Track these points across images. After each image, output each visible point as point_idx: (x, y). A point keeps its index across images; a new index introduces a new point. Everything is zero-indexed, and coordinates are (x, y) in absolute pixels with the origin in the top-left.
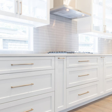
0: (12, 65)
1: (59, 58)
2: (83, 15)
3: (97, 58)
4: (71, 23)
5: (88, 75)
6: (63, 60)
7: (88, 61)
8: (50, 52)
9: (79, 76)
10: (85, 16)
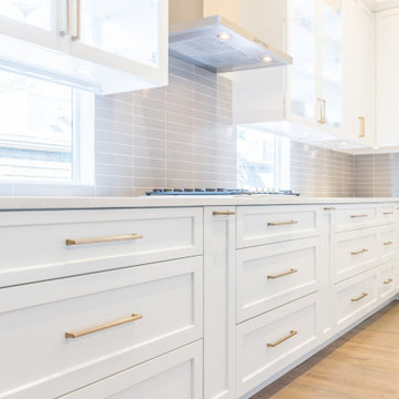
0: (69, 242)
1: (214, 213)
2: (267, 59)
3: (315, 212)
4: (213, 85)
5: (292, 271)
6: (227, 221)
7: (292, 222)
8: (155, 191)
9: (269, 277)
10: (274, 63)
